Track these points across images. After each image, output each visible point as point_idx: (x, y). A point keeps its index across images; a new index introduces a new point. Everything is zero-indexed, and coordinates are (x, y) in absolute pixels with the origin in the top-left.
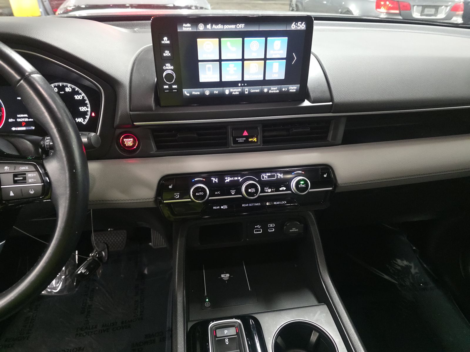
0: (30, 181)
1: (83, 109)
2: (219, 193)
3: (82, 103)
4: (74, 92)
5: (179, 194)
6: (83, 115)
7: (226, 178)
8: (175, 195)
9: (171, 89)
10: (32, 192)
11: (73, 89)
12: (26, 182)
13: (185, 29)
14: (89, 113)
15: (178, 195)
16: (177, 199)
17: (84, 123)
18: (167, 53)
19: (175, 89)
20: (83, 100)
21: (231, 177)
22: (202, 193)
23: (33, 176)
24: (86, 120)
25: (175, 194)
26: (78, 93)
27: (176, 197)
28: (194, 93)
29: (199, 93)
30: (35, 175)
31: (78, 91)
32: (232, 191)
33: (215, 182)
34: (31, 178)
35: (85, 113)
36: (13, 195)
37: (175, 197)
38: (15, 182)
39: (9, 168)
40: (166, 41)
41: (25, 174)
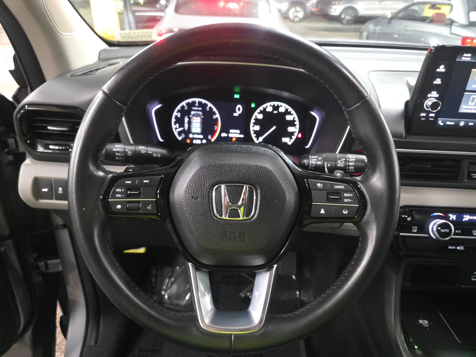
0: (346, 200)
1: (290, 129)
2: (459, 231)
3: (292, 123)
4: (287, 112)
5: (417, 227)
6: (290, 135)
7: (465, 216)
8: (413, 229)
9: (427, 117)
10: (345, 212)
11: (287, 110)
12: (341, 202)
13: (464, 59)
14: (296, 134)
15: (415, 229)
16: (414, 233)
17: (290, 143)
18: (438, 81)
19: (432, 117)
20: (294, 121)
21: (470, 216)
22: (447, 230)
23: (349, 196)
24: (292, 141)
25: (413, 227)
26: (290, 113)
27: (414, 230)
28: (448, 123)
29: (453, 123)
30: (352, 195)
31: (290, 112)
32: (474, 231)
33: (453, 219)
34: (347, 198)
35: (292, 134)
36: (324, 213)
37: (412, 230)
38: (328, 200)
39: (322, 185)
40: (442, 69)
41: (340, 193)
